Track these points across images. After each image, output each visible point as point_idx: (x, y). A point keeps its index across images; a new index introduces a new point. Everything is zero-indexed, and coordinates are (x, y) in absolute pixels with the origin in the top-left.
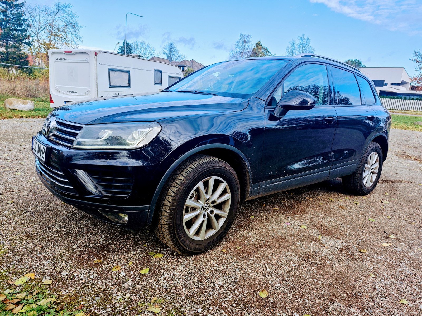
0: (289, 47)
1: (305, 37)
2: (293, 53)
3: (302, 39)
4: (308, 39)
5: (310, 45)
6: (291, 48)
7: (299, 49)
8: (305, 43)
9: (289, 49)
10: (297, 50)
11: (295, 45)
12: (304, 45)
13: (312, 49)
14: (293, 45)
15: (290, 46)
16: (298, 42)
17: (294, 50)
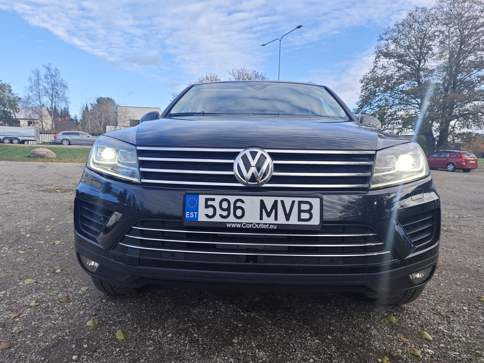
0: (33, 77)
1: (53, 67)
2: (39, 84)
3: (49, 69)
4: (56, 70)
5: (61, 77)
6: (35, 78)
7: (46, 81)
8: (54, 74)
9: (32, 80)
10: (44, 81)
11: (40, 74)
12: (52, 76)
13: (64, 82)
14: (38, 74)
15: (33, 75)
16: (43, 72)
17: (40, 81)
